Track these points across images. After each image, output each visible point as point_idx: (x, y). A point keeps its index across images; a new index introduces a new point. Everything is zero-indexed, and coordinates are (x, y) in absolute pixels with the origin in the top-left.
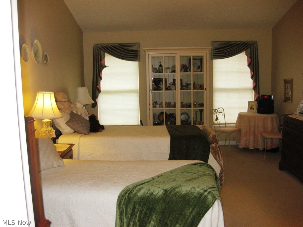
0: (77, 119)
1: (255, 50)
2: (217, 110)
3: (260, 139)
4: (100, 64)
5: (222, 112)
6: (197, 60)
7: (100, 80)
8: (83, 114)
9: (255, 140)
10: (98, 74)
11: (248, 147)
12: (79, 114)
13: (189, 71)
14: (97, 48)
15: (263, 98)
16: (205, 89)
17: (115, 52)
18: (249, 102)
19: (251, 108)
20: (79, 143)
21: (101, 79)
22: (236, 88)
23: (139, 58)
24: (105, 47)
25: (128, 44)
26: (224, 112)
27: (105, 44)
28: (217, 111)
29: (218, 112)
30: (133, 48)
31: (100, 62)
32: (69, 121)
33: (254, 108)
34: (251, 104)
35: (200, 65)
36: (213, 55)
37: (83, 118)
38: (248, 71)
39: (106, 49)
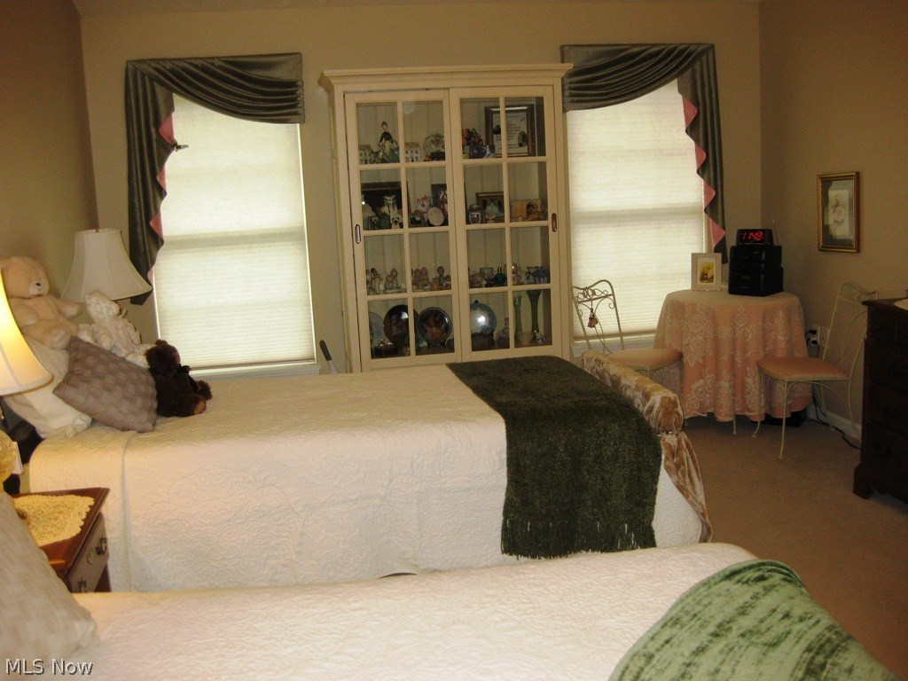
0: (100, 368)
1: (709, 78)
2: (592, 288)
3: (753, 383)
4: (154, 136)
5: (607, 296)
6: (517, 114)
7: (158, 198)
8: (119, 345)
9: (739, 389)
10: (148, 174)
11: (711, 415)
12: (106, 344)
13: (488, 152)
14: (139, 77)
15: (747, 240)
16: (554, 215)
17: (214, 92)
18: (695, 257)
19: (705, 277)
20: (123, 478)
21: (162, 192)
22: (648, 207)
23: (300, 111)
24: (169, 70)
25: (259, 60)
26: (613, 294)
27: (169, 60)
28: (590, 293)
29: (594, 297)
30: (278, 74)
31: (153, 130)
32: (66, 381)
33: (712, 278)
34: (701, 262)
35: (526, 131)
36: (567, 93)
37: (123, 359)
38: (686, 150)
39: (177, 81)
